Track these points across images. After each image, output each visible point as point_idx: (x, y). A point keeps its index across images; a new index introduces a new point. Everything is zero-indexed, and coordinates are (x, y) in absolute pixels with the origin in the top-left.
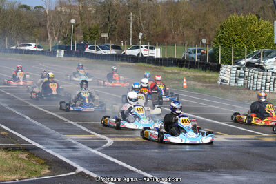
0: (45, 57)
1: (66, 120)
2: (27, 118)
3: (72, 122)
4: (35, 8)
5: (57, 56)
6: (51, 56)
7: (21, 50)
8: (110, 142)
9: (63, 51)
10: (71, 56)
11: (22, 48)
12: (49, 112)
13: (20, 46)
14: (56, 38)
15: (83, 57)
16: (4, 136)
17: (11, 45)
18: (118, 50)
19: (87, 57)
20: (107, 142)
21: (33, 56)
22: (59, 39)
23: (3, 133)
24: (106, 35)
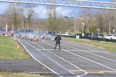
0: (71, 38)
1: (71, 64)
2: (56, 62)
3: (73, 65)
4: (71, 18)
5: (76, 38)
6: (74, 38)
7: (61, 35)
8: (86, 73)
9: (79, 36)
10: (82, 38)
11: (62, 34)
12: (66, 61)
13: (61, 33)
14: (78, 31)
15: (87, 39)
16: (44, 69)
17: (58, 33)
18: (102, 36)
19: (88, 39)
20: (85, 73)
21: (67, 38)
22: (79, 31)
23: (44, 68)
24: (99, 30)
